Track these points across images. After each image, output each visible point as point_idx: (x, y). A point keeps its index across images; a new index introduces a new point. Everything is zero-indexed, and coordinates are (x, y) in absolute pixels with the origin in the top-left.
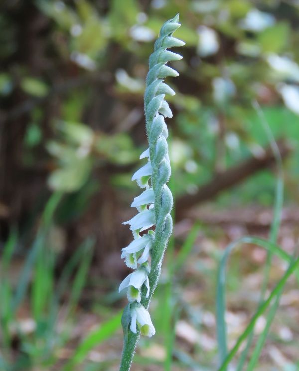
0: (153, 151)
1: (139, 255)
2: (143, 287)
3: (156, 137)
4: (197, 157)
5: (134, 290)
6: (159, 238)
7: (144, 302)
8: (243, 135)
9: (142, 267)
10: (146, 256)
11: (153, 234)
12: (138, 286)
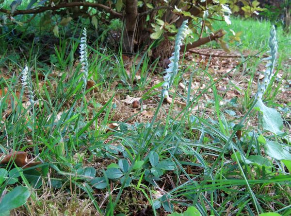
0: (175, 53)
1: (168, 78)
2: (168, 86)
3: (177, 50)
4: (195, 32)
5: (165, 87)
6: (173, 75)
7: (167, 90)
8: (210, 27)
9: (168, 81)
10: (169, 79)
11: (172, 74)
12: (166, 86)
